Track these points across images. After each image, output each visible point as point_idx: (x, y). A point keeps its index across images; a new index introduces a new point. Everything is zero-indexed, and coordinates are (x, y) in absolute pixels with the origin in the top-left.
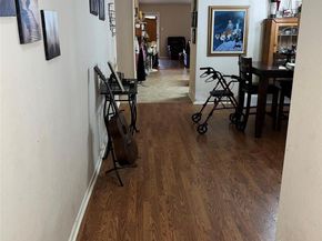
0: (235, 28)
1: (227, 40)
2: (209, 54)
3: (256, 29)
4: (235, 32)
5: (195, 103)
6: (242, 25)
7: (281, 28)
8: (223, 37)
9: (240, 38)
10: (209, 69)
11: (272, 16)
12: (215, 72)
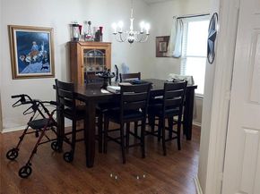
0: (40, 49)
1: (33, 62)
2: (15, 77)
3: (62, 51)
4: (41, 54)
5: (4, 131)
6: (47, 47)
7: (86, 51)
8: (28, 59)
9: (46, 60)
10: (23, 96)
11: (75, 39)
12: (34, 102)
